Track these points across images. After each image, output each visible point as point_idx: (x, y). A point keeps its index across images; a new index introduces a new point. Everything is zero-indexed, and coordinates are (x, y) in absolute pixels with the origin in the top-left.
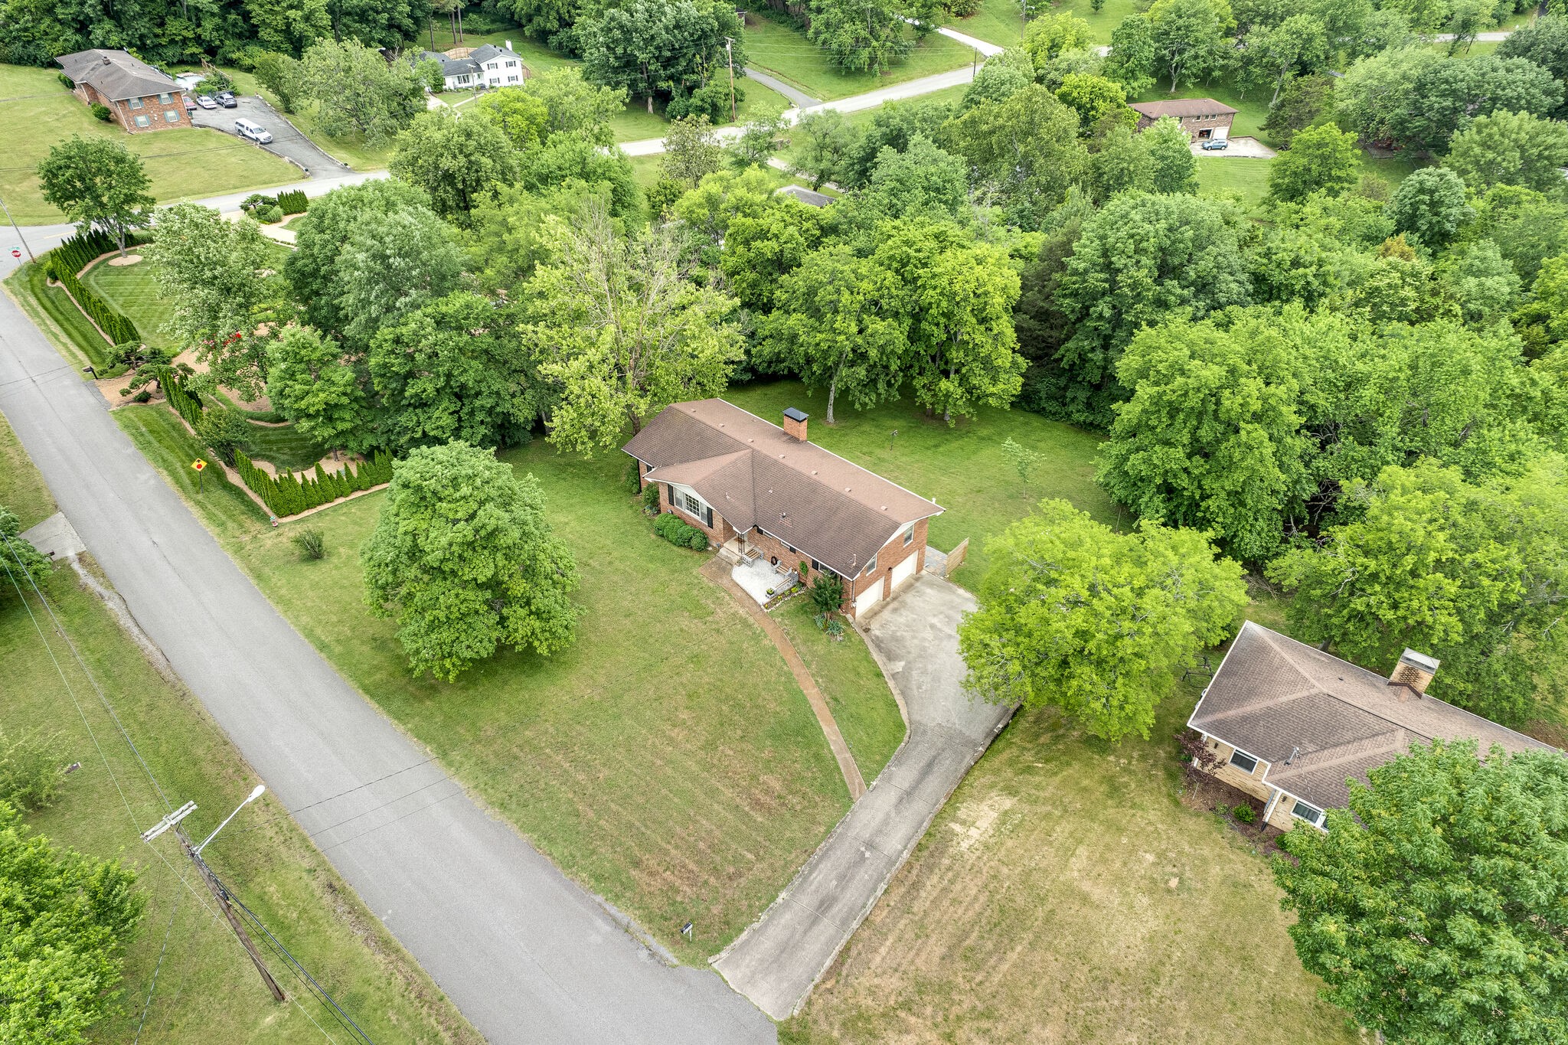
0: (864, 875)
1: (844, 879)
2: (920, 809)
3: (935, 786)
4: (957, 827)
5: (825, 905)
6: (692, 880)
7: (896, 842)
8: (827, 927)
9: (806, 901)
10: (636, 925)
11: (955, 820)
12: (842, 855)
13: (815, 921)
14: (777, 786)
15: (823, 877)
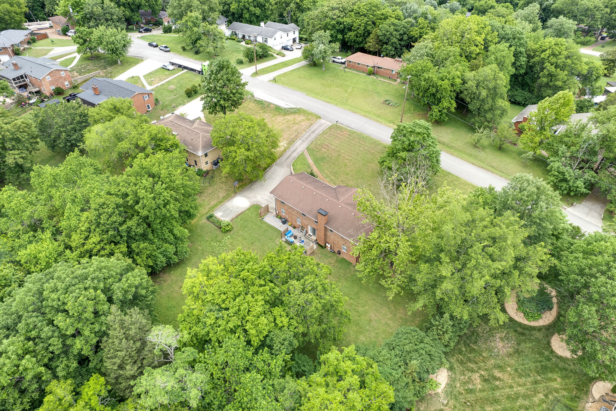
0: (306, 136)
1: (310, 135)
2: (292, 149)
3: (288, 154)
4: (285, 145)
5: (313, 132)
6: (338, 134)
7: (299, 142)
8: (313, 129)
9: (317, 132)
10: (347, 128)
11: (285, 147)
12: (310, 139)
13: (315, 130)
14: (323, 149)
15: (313, 136)
